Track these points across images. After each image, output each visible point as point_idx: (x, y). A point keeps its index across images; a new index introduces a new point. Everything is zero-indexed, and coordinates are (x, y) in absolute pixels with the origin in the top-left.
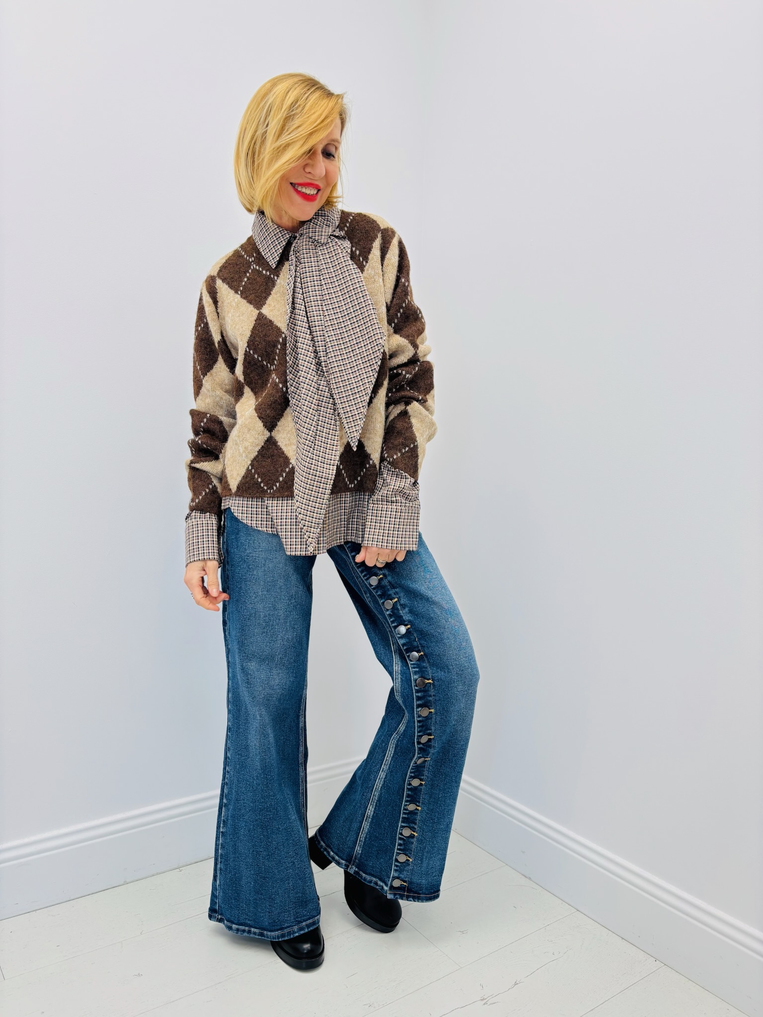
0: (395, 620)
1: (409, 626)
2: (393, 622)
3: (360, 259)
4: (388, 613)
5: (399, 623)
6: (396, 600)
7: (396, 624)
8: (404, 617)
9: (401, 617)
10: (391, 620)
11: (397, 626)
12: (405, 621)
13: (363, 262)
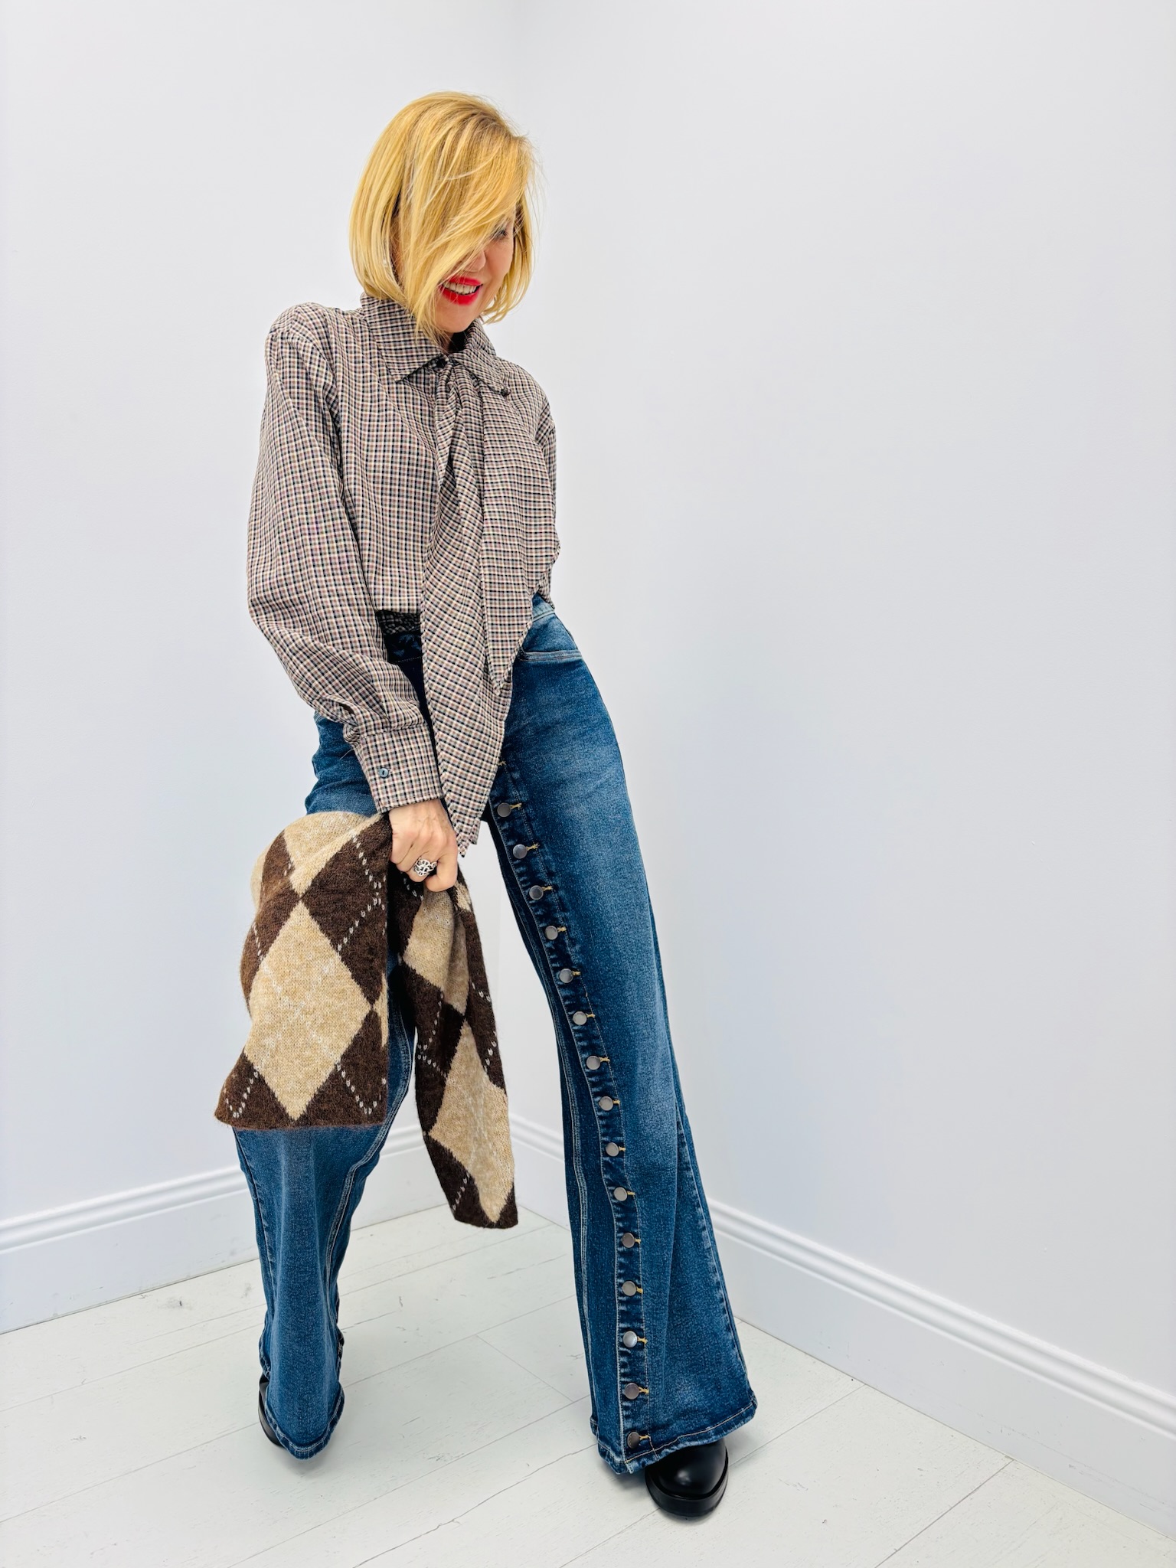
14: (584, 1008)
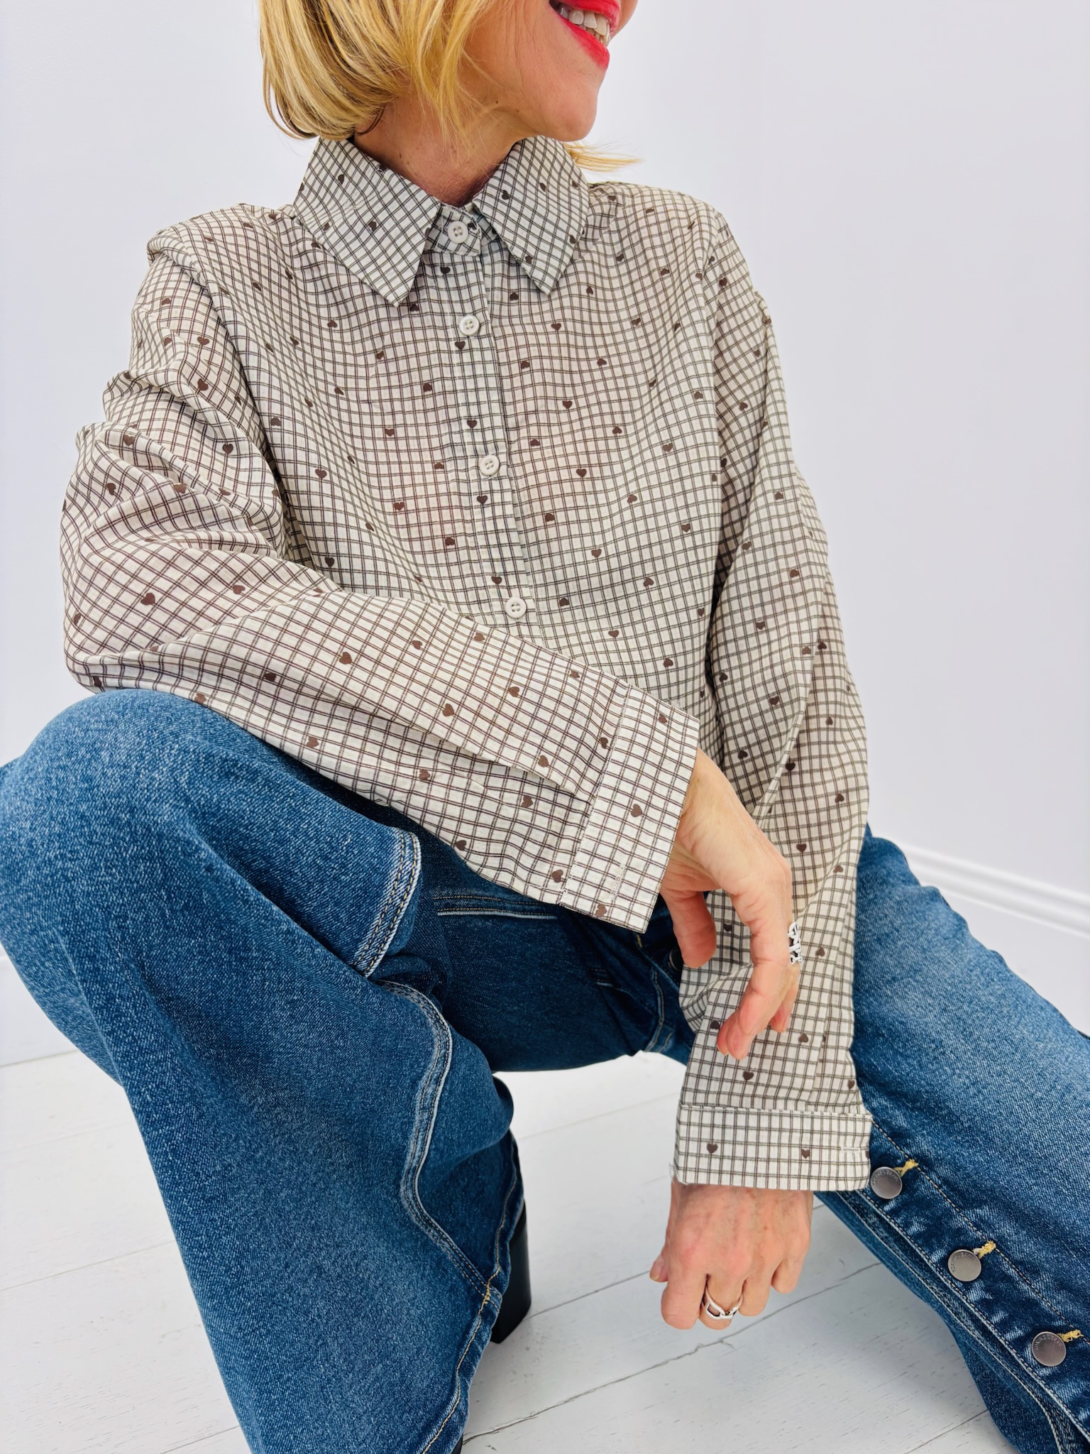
2: (1004, 1326)
5: (1032, 1326)
6: (989, 1247)
7: (1020, 1332)
10: (996, 1319)
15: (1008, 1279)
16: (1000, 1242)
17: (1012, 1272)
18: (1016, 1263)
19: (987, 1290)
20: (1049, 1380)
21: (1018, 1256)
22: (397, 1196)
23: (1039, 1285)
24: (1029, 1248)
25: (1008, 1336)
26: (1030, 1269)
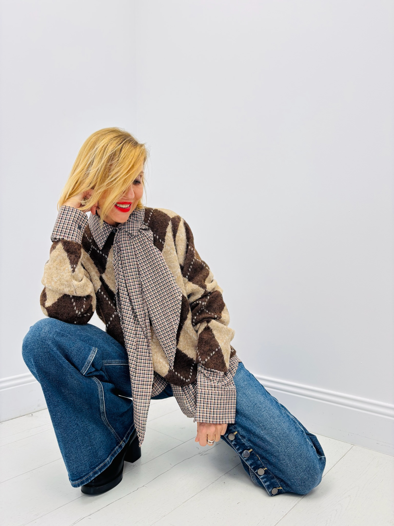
0: (240, 447)
1: (251, 450)
3: (159, 241)
4: (233, 443)
5: (243, 449)
6: (236, 433)
7: (241, 450)
8: (246, 444)
9: (244, 444)
10: (237, 448)
11: (243, 451)
12: (247, 447)
13: (162, 242)
14: (261, 467)
15: (239, 439)
16: (238, 431)
17: (240, 437)
18: (241, 436)
19: (235, 442)
20: (246, 460)
21: (241, 434)
22: (101, 418)
23: (245, 440)
24: (243, 433)
25: (239, 451)
26: (244, 437)
